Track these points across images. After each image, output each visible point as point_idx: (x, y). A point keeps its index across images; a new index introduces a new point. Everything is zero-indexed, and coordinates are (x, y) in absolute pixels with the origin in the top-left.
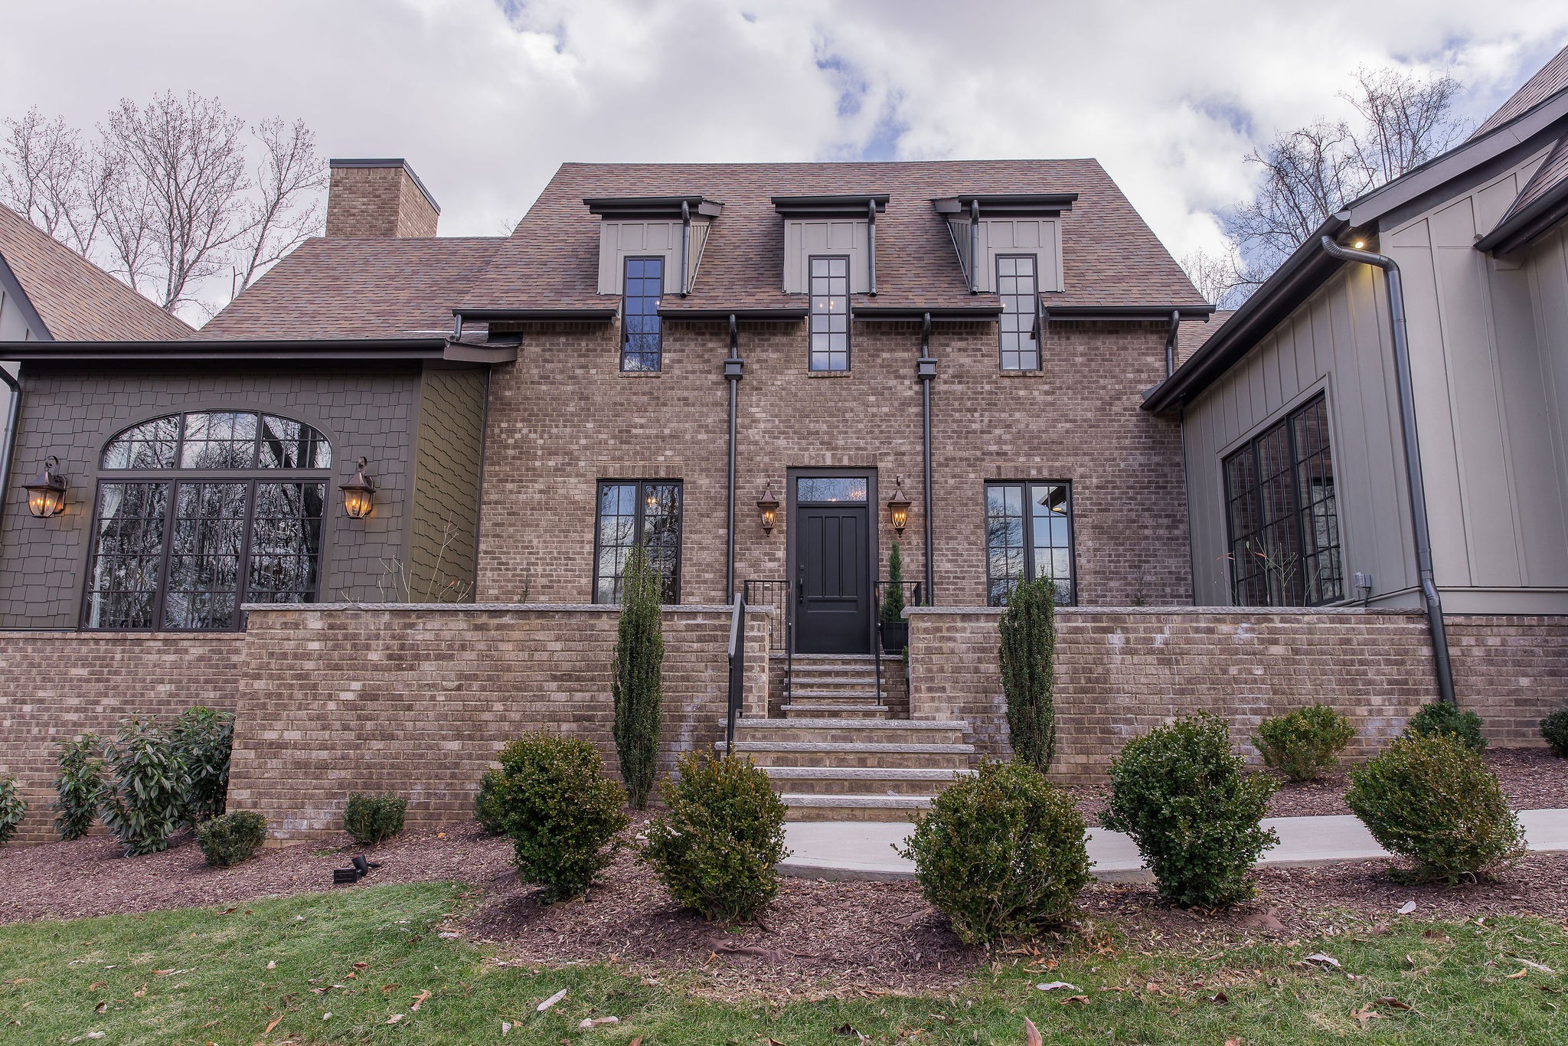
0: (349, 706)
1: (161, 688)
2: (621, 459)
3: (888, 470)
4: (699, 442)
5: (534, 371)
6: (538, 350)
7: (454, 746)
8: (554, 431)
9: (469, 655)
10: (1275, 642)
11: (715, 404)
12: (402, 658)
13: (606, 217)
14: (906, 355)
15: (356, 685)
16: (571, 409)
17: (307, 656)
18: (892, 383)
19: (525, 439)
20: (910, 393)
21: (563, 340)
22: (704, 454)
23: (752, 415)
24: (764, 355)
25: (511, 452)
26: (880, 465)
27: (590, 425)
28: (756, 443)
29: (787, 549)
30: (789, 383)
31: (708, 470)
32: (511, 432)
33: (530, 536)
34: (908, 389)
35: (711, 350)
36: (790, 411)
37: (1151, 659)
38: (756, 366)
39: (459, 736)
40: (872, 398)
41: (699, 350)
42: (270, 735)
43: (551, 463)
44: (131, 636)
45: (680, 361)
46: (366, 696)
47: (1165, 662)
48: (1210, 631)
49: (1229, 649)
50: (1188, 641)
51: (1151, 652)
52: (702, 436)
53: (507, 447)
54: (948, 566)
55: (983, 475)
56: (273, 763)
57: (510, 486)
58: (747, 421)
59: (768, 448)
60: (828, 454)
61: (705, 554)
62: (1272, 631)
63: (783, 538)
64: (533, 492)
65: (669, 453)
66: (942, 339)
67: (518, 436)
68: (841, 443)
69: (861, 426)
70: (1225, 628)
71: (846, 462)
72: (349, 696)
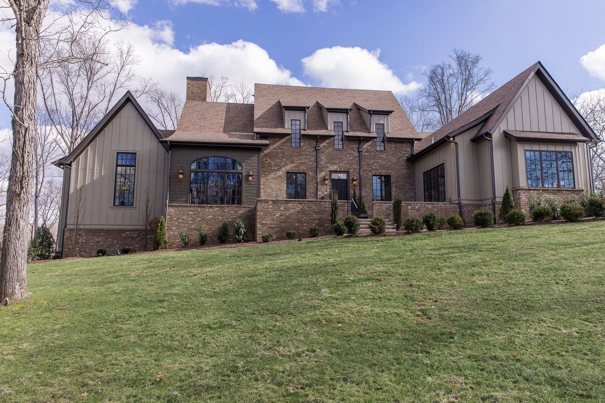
0: (278, 217)
2: (292, 168)
3: (352, 172)
4: (310, 164)
5: (271, 146)
6: (272, 141)
8: (276, 161)
9: (299, 208)
10: (435, 208)
11: (313, 156)
13: (286, 110)
14: (356, 146)
15: (279, 214)
16: (280, 155)
18: (353, 152)
19: (270, 162)
20: (356, 155)
21: (277, 139)
22: (311, 167)
23: (322, 158)
24: (324, 145)
25: (266, 165)
26: (350, 171)
27: (284, 160)
28: (322, 165)
29: (330, 189)
30: (330, 151)
31: (312, 171)
32: (266, 160)
33: (272, 185)
34: (356, 154)
35: (312, 143)
36: (330, 158)
37: (415, 211)
38: (322, 147)
39: (298, 223)
40: (348, 156)
41: (309, 143)
42: (263, 222)
43: (276, 168)
44: (202, 205)
45: (305, 145)
47: (417, 211)
49: (427, 209)
50: (421, 208)
51: (415, 209)
52: (310, 163)
53: (265, 164)
54: (365, 194)
55: (372, 174)
56: (265, 227)
57: (266, 173)
58: (320, 160)
59: (325, 166)
60: (339, 168)
61: (312, 190)
62: (435, 206)
63: (329, 187)
64: (272, 175)
65: (303, 167)
66: (364, 143)
67: (268, 162)
68: (341, 165)
69: (346, 162)
70: (427, 206)
71: (342, 170)
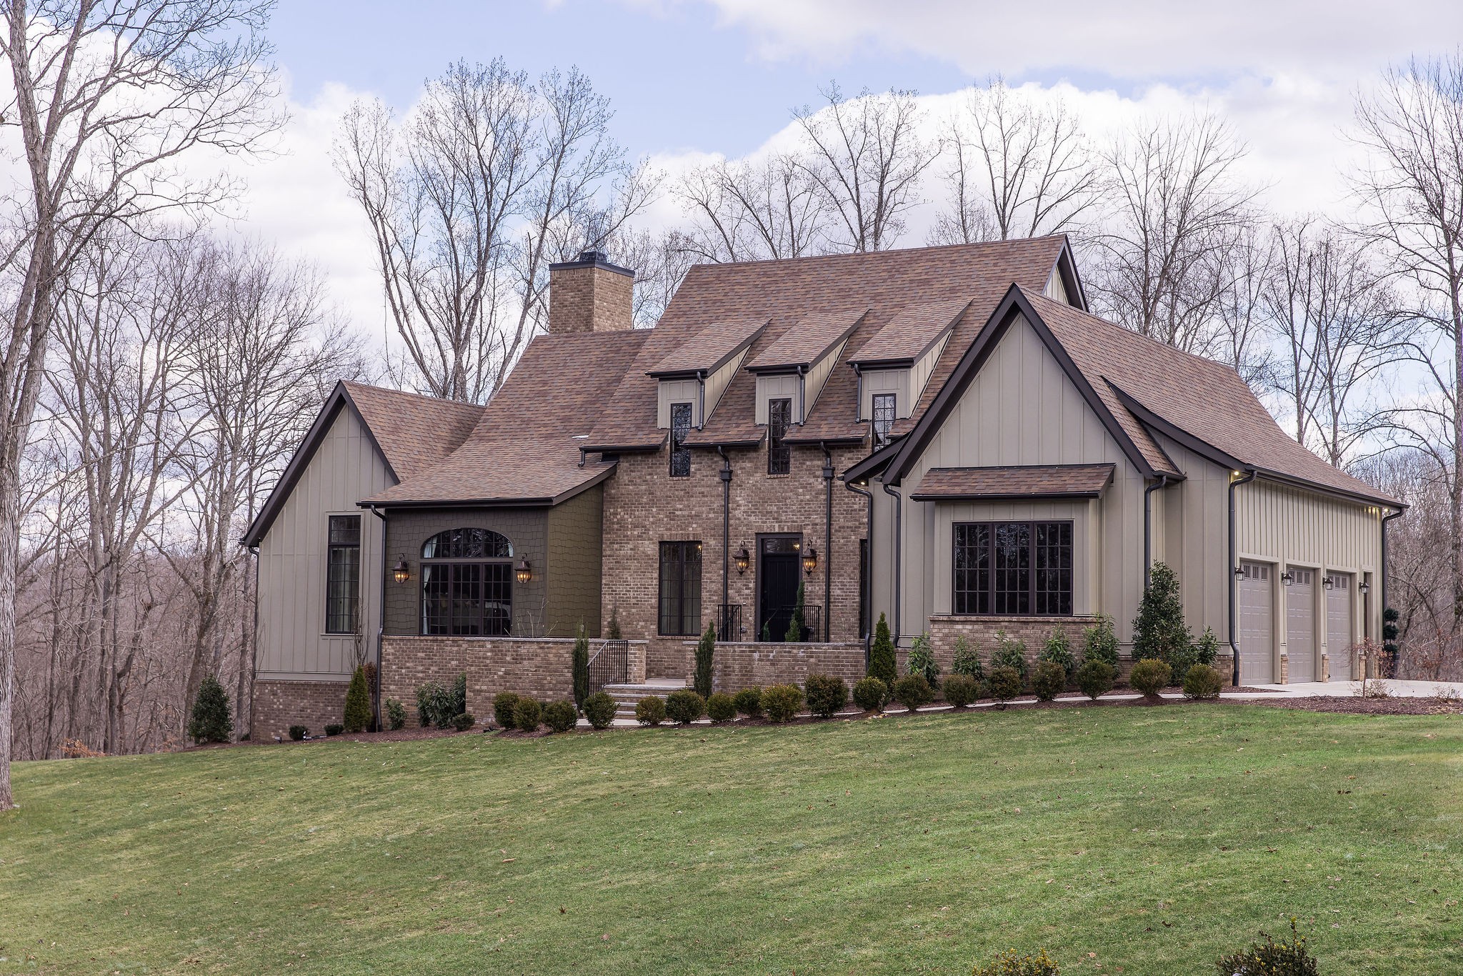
0: (501, 677)
1: (453, 663)
2: (670, 529)
3: (809, 534)
4: (709, 519)
5: (626, 478)
6: (627, 464)
7: (535, 692)
8: (637, 513)
9: (539, 659)
10: (812, 657)
11: (719, 496)
12: (518, 659)
13: (660, 380)
14: (819, 463)
15: (503, 669)
16: (645, 500)
17: (486, 658)
18: (812, 480)
19: (622, 519)
20: (821, 487)
21: (640, 458)
22: (712, 526)
23: (738, 501)
24: (744, 465)
25: (616, 526)
26: (804, 531)
27: (654, 510)
28: (739, 519)
29: (756, 582)
30: (757, 482)
31: (714, 536)
32: (615, 514)
33: (626, 575)
34: (820, 485)
35: (716, 462)
36: (757, 499)
37: (768, 663)
38: (739, 472)
39: (536, 689)
40: (801, 490)
41: (709, 462)
42: (477, 687)
43: (636, 533)
44: (439, 638)
45: (700, 469)
46: (506, 673)
47: (773, 664)
48: (790, 652)
49: (795, 658)
50: (781, 656)
51: (768, 660)
52: (712, 515)
53: (613, 523)
54: (839, 592)
55: (859, 537)
56: (479, 697)
57: (616, 546)
58: (735, 506)
59: (745, 522)
60: (777, 525)
61: (713, 585)
62: (812, 652)
63: (753, 576)
64: (627, 550)
65: (694, 526)
66: (839, 452)
67: (619, 517)
68: (784, 518)
69: (794, 507)
70: (795, 651)
71: (786, 530)
72: (501, 673)
